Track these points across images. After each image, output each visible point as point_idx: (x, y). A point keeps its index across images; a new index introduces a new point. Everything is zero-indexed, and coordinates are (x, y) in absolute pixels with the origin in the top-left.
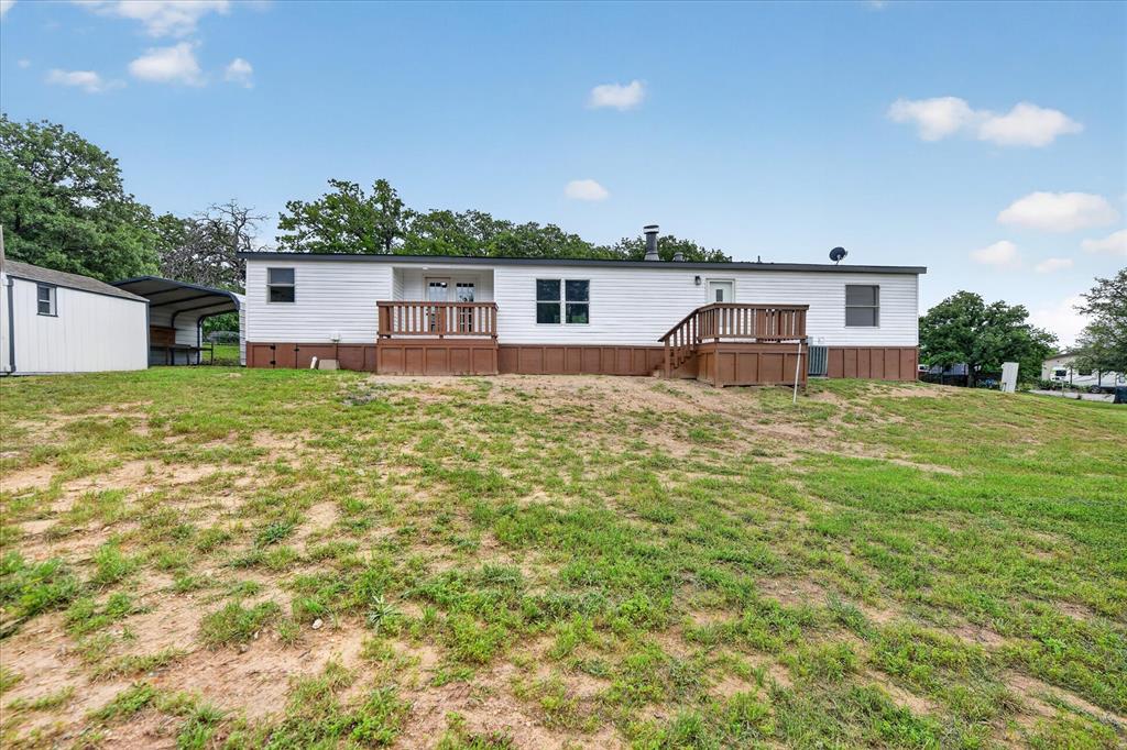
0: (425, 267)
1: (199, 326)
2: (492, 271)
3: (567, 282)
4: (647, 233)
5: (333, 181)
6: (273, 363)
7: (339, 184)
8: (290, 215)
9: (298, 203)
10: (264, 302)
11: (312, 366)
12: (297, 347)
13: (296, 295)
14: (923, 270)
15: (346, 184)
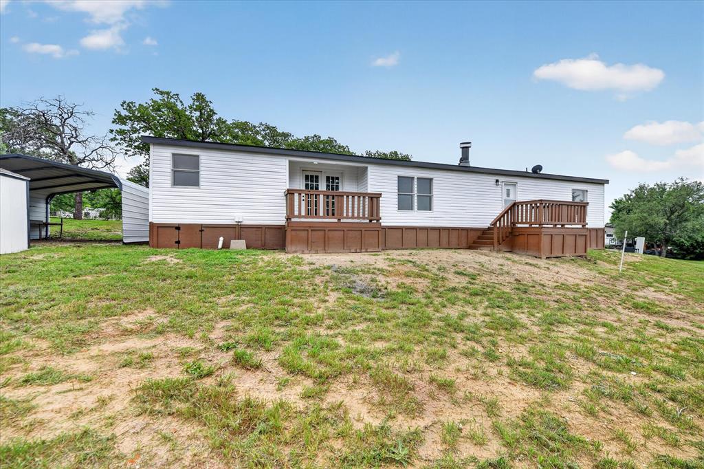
0: (316, 161)
1: (47, 203)
2: (367, 168)
3: (418, 178)
4: (463, 148)
5: (157, 89)
6: (178, 242)
7: (162, 93)
8: (124, 113)
9: (132, 103)
10: (169, 185)
11: (220, 246)
12: (202, 228)
13: (201, 180)
14: (607, 182)
15: (168, 93)
